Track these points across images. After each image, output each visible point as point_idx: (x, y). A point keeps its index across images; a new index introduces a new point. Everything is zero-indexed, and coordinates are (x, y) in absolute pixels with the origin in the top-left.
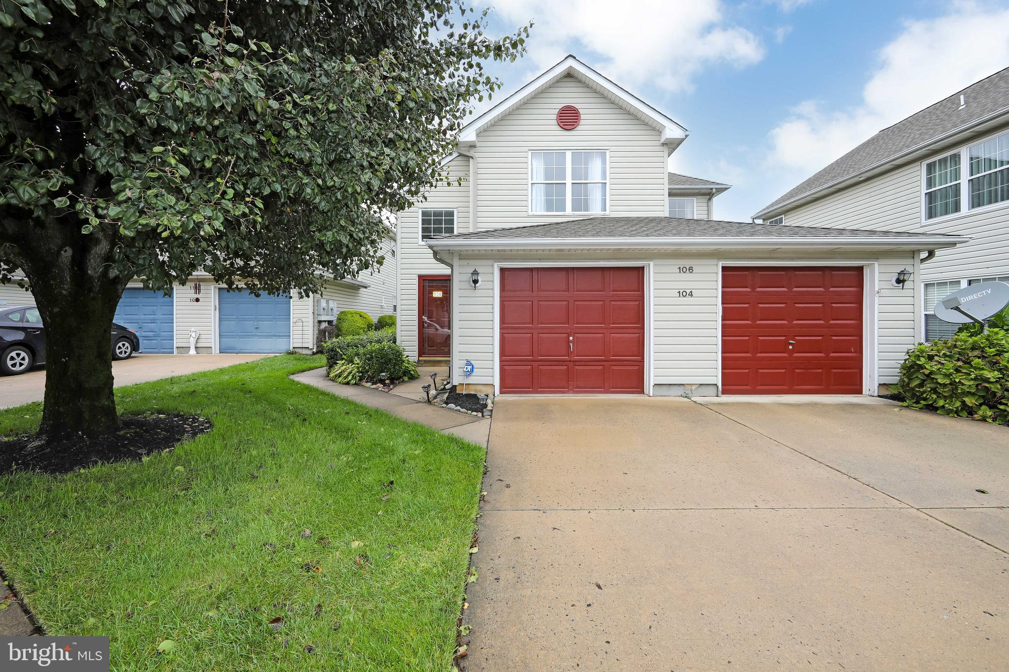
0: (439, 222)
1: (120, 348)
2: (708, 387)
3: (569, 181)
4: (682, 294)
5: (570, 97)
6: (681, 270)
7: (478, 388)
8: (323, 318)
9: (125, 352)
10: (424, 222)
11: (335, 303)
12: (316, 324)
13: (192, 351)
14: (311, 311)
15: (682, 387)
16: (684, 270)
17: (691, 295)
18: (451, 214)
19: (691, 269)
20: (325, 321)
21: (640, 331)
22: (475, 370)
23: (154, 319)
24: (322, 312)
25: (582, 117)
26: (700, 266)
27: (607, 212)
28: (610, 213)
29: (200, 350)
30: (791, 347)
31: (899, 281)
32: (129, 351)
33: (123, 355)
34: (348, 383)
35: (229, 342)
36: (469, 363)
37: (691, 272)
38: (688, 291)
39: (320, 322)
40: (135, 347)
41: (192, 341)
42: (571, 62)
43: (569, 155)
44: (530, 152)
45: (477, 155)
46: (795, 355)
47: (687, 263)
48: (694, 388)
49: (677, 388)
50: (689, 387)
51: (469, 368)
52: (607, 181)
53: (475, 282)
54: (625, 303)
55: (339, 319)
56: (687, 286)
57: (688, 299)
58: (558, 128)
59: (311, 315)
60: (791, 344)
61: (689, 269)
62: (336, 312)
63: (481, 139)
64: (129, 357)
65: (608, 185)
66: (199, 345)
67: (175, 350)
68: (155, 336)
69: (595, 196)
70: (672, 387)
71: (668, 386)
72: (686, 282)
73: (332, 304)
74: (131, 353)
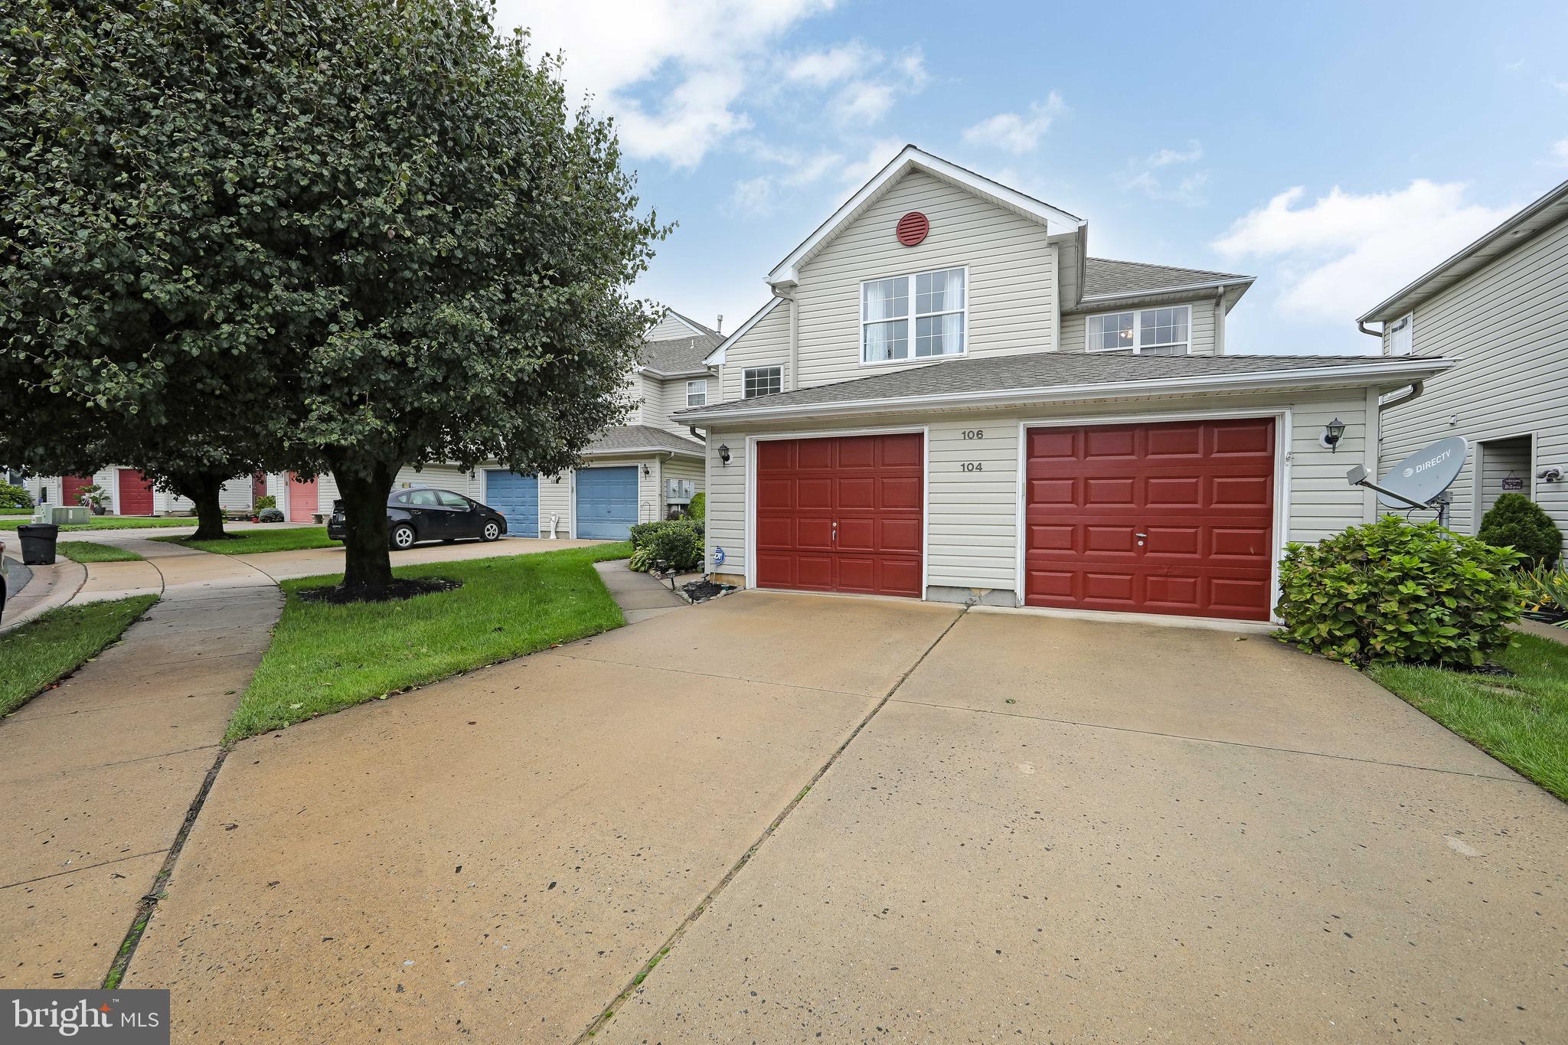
0: (763, 383)
1: (488, 530)
2: (1002, 593)
3: (912, 316)
4: (967, 467)
5: (915, 200)
6: (967, 436)
7: (731, 578)
8: (672, 501)
9: (493, 534)
10: (749, 384)
11: (692, 483)
12: (666, 508)
13: (553, 536)
14: (658, 492)
15: (967, 592)
16: (971, 435)
17: (980, 468)
18: (777, 372)
19: (980, 434)
20: (677, 505)
21: (919, 516)
22: (726, 558)
23: (524, 502)
24: (671, 494)
25: (931, 224)
26: (994, 430)
27: (965, 353)
28: (967, 355)
29: (560, 535)
30: (1141, 543)
31: (1331, 440)
32: (496, 533)
33: (491, 537)
34: (636, 570)
35: (587, 527)
36: (719, 550)
37: (980, 438)
38: (976, 464)
39: (670, 506)
40: (503, 530)
41: (553, 525)
42: (911, 155)
43: (912, 281)
44: (862, 283)
45: (798, 296)
46: (1148, 555)
47: (974, 426)
48: (983, 593)
49: (959, 592)
50: (978, 592)
51: (720, 555)
52: (966, 310)
53: (726, 458)
54: (899, 480)
55: (692, 502)
56: (974, 457)
57: (975, 475)
58: (899, 245)
59: (658, 499)
60: (1140, 538)
61: (978, 434)
62: (692, 494)
63: (803, 275)
64: (496, 540)
65: (966, 315)
66: (559, 530)
67: (539, 534)
68: (525, 519)
69: (951, 332)
70: (954, 590)
71: (948, 589)
72: (973, 451)
73: (686, 485)
74: (498, 536)
